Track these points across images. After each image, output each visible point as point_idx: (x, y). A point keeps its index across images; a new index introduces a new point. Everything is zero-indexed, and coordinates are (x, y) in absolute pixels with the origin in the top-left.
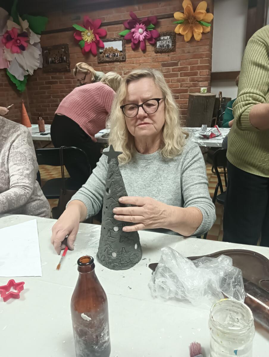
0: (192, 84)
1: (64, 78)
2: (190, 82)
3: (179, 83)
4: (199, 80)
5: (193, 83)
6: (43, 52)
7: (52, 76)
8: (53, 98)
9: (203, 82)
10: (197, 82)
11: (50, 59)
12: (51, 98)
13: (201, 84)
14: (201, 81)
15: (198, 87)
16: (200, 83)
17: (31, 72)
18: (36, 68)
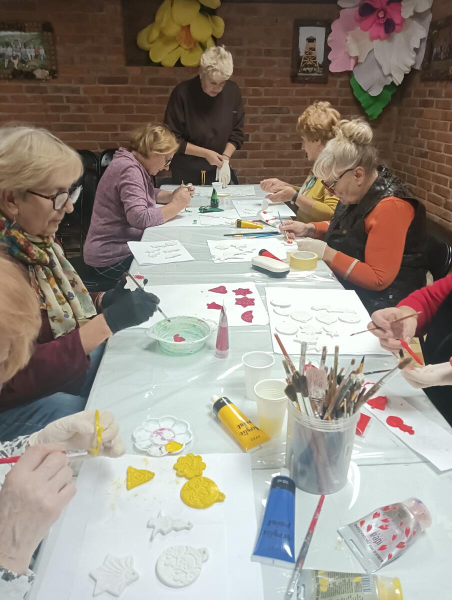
1: (443, 95)
6: (430, 34)
7: (431, 88)
8: (422, 137)
11: (435, 50)
12: (418, 137)
17: (399, 79)
18: (408, 70)
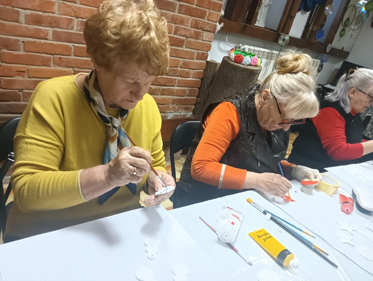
0: (193, 32)
2: (191, 27)
3: (173, 24)
4: (204, 29)
5: (195, 31)
9: (208, 33)
10: (200, 31)
13: (206, 36)
14: (207, 31)
15: (200, 39)
16: (205, 33)
